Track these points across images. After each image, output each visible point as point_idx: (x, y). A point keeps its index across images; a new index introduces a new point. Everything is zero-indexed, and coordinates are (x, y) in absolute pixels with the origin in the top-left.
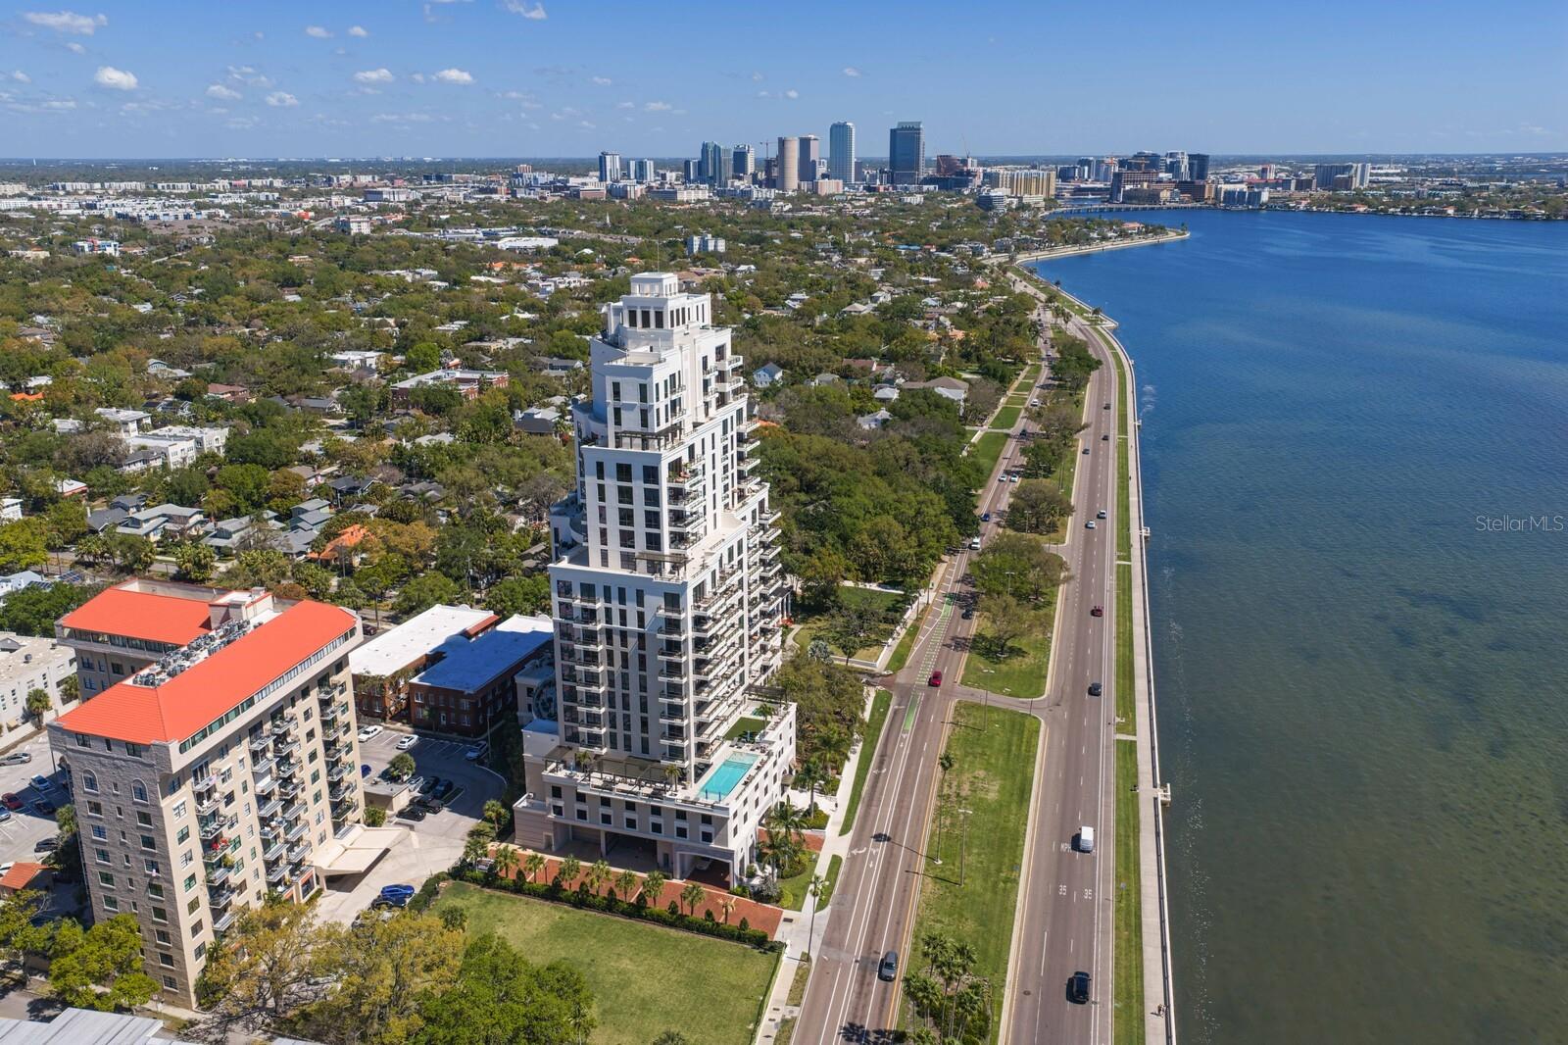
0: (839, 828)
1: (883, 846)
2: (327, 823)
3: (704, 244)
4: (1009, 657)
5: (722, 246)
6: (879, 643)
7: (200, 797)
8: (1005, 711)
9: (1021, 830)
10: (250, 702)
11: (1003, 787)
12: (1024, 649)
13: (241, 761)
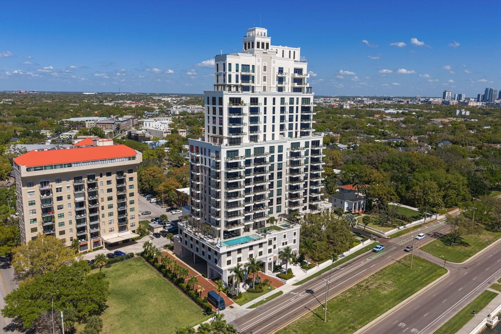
0: (295, 282)
1: (307, 294)
2: (115, 225)
3: (461, 112)
4: (458, 245)
5: (468, 113)
6: (395, 227)
7: (43, 193)
8: (431, 263)
9: (385, 310)
10: (70, 165)
11: (395, 291)
12: (470, 244)
13: (68, 187)
